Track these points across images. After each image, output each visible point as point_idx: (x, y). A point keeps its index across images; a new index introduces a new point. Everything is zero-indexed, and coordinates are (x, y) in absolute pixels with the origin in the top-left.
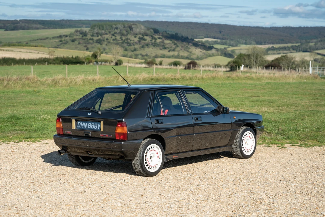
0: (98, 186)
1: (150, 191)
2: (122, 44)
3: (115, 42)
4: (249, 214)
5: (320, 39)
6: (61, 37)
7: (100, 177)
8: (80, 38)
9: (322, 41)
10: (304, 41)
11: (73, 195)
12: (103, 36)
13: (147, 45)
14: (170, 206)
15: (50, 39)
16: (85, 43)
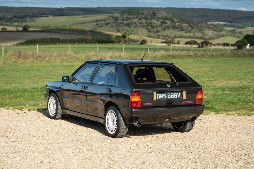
0: (106, 152)
2: (147, 27)
3: (141, 25)
6: (97, 21)
7: (109, 143)
8: (113, 22)
11: (82, 160)
12: (131, 20)
13: (168, 28)
15: (89, 23)
16: (117, 26)
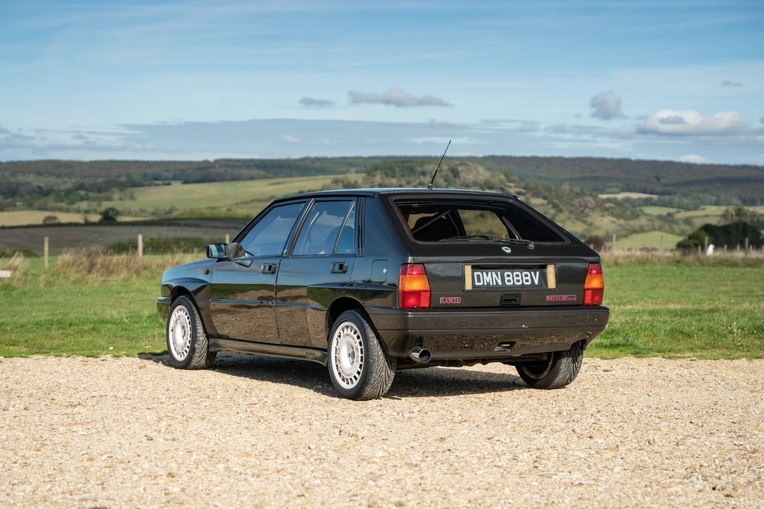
0: (333, 423)
7: (342, 408)
11: (264, 437)
14: (513, 457)
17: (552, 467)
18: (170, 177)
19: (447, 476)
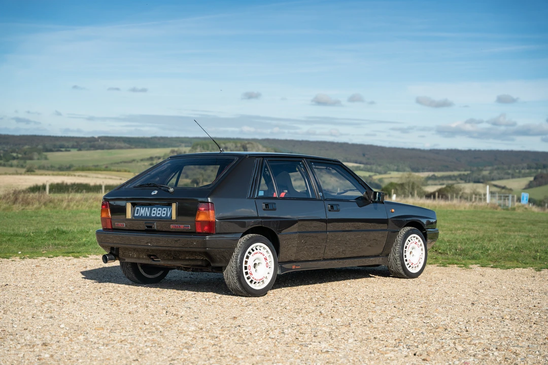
0: (162, 306)
1: (250, 312)
4: (426, 345)
5: (496, 167)
6: (151, 158)
7: (169, 296)
9: (498, 169)
10: (475, 168)
11: (115, 315)
14: (282, 331)
15: (138, 162)
17: (308, 339)
18: (70, 146)
19: (238, 345)
